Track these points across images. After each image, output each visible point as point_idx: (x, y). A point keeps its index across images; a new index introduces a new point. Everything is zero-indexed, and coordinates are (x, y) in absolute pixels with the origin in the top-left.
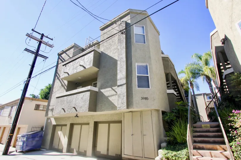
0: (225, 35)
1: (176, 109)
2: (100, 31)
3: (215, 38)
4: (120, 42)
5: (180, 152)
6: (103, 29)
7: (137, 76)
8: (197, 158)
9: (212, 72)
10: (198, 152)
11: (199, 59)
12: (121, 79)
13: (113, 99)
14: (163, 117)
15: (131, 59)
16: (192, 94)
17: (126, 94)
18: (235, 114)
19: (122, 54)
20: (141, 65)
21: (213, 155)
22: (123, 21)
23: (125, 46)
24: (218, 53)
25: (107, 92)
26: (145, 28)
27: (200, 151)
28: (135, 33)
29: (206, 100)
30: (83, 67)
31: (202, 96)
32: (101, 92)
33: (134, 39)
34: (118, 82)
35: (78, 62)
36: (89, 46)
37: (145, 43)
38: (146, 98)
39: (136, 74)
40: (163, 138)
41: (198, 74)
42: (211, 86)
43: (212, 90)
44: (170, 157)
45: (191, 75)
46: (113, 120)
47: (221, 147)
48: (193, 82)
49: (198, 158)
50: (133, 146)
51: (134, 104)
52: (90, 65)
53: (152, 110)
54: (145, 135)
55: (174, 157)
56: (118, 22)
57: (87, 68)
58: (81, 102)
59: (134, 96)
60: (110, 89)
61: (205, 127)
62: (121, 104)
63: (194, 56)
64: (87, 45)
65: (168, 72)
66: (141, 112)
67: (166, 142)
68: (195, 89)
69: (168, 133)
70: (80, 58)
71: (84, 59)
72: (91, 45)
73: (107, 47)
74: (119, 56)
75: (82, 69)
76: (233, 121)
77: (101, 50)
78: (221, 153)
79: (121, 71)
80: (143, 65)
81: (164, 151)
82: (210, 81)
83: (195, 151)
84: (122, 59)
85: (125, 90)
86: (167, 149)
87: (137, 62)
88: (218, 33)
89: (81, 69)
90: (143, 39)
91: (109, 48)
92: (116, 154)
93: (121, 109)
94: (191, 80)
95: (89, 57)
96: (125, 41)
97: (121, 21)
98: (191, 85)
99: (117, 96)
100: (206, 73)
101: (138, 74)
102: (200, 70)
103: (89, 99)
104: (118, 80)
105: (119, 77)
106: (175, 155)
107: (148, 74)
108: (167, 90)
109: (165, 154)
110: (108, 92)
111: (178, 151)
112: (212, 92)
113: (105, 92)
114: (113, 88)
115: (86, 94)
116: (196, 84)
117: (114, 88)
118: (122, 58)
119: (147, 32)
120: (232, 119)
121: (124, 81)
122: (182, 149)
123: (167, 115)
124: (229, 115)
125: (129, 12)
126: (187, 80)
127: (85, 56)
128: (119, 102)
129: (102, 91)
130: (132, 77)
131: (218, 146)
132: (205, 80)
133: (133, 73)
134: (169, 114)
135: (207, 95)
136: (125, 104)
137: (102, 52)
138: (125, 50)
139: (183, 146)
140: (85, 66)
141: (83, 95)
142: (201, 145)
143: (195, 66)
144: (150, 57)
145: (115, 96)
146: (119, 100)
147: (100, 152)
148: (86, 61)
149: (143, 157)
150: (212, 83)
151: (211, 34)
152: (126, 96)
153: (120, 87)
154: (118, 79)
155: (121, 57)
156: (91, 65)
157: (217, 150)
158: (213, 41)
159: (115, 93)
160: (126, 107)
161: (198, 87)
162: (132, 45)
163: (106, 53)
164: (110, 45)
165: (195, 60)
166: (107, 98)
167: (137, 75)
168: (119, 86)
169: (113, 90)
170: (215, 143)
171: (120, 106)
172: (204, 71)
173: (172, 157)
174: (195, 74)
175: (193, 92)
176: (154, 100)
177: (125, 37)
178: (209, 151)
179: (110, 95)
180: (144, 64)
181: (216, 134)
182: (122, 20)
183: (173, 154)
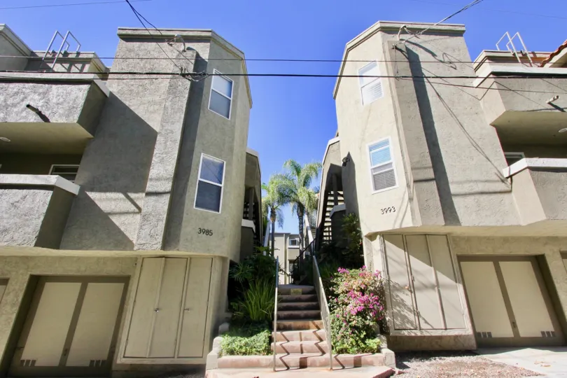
0: (349, 154)
1: (250, 258)
2: (118, 37)
3: (334, 151)
4: (175, 93)
5: (254, 337)
6: (128, 38)
7: (200, 181)
8: (281, 344)
9: (310, 199)
10: (283, 335)
11: (295, 172)
12: (158, 179)
13: (126, 222)
14: (230, 273)
15: (194, 141)
16: (271, 232)
17: (165, 216)
18: (339, 274)
19: (173, 123)
20: (211, 159)
21: (303, 337)
22: (189, 49)
23: (185, 106)
24: (332, 175)
25: (107, 201)
26: (235, 86)
27: (285, 333)
28: (212, 88)
29: (288, 246)
30: (39, 113)
31: (284, 238)
32: (89, 198)
33: (208, 101)
34: (149, 184)
35: (17, 93)
36: (61, 56)
37: (228, 117)
38: (208, 232)
39: (197, 176)
40: (225, 314)
41: (288, 196)
42: (301, 223)
43: (301, 229)
44: (237, 349)
45: (277, 196)
46: (104, 273)
47: (314, 324)
48: (276, 211)
49: (283, 345)
50: (153, 334)
51: (181, 242)
52: (68, 116)
53: (215, 257)
54: (188, 309)
55: (244, 348)
56: (178, 44)
57: (53, 120)
58: (5, 216)
59: (184, 224)
60: (121, 196)
61: (294, 292)
62: (149, 237)
63: (288, 163)
64: (54, 52)
65: (251, 186)
66: (189, 260)
67: (228, 322)
68: (276, 223)
69: (237, 304)
70: (31, 84)
71: (45, 93)
72: (70, 56)
73: (132, 88)
74: (164, 124)
75: (33, 118)
76: (336, 284)
77: (111, 90)
78: (315, 332)
79: (162, 161)
80: (215, 160)
81: (226, 338)
82: (302, 215)
83: (279, 333)
84: (170, 134)
85: (166, 208)
86: (231, 335)
87: (204, 151)
88: (339, 146)
89: (25, 117)
90: (226, 106)
91: (138, 93)
92: (92, 362)
93: (145, 247)
94: (275, 207)
95: (70, 94)
96: (187, 96)
97: (184, 45)
98: (271, 215)
99: (138, 217)
100: (301, 199)
101: (201, 177)
102: (292, 192)
103: (45, 211)
104: (151, 179)
105: (153, 172)
106: (246, 344)
107: (221, 183)
108: (243, 220)
109: (229, 344)
110: (113, 202)
111: (252, 335)
112: (301, 233)
113: (100, 200)
114: (129, 194)
115: (35, 195)
116: (280, 215)
117: (132, 195)
118: (172, 132)
119: (235, 97)
120: (334, 281)
121: (168, 186)
122: (259, 332)
123: (238, 269)
124: (331, 275)
125: (209, 37)
126: (269, 204)
127: (54, 87)
128: (143, 232)
129: (92, 195)
130: (188, 180)
131: (310, 323)
132: (295, 211)
133: (192, 172)
134: (241, 268)
135: (291, 236)
136: (160, 239)
137: (111, 93)
138: (183, 116)
139: (259, 327)
140: (46, 113)
141: (20, 196)
142: (287, 323)
143: (287, 183)
144: (231, 149)
145: (131, 215)
146: (144, 227)
147: (34, 362)
148: (55, 100)
149: (174, 357)
150: (305, 218)
151: (331, 142)
152: (164, 222)
153: (153, 198)
154: (150, 177)
155: (168, 127)
156: (71, 118)
157: (308, 328)
158: (331, 154)
159: (133, 208)
160: (159, 246)
161: (281, 221)
162: (202, 111)
163: (124, 102)
164: (140, 88)
165: (289, 170)
166: (105, 216)
167: (199, 179)
168: (149, 194)
169: (127, 200)
170: (307, 318)
171: (143, 242)
172: (299, 195)
173: (241, 347)
174: (285, 196)
175: (273, 229)
176: (224, 237)
177: (189, 86)
178: (298, 332)
179: (117, 210)
180: (218, 160)
181: (309, 305)
182: (188, 45)
183: (243, 342)
